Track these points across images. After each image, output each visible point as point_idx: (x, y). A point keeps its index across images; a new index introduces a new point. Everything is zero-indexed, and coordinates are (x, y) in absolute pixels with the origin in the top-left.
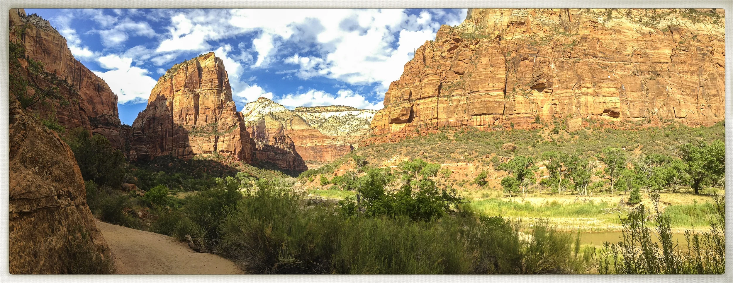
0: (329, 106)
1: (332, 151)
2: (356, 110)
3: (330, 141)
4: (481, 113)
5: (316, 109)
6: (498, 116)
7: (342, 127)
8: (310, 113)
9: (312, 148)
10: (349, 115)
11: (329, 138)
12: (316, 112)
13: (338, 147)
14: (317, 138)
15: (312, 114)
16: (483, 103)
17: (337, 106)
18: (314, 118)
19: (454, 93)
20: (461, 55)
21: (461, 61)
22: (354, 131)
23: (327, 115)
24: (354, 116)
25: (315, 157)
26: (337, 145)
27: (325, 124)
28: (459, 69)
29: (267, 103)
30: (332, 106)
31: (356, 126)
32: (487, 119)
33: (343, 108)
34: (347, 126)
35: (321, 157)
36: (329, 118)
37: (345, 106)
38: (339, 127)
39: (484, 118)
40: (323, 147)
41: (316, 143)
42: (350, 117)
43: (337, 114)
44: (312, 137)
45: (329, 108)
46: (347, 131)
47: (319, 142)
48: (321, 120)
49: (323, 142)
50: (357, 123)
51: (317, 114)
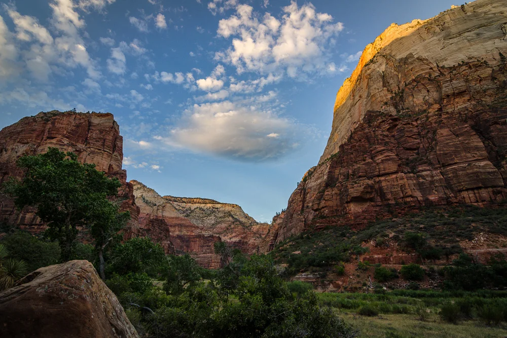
0: (195, 198)
1: (199, 241)
2: (219, 203)
3: (199, 231)
4: (475, 186)
5: (183, 200)
6: (499, 189)
7: (208, 218)
8: (177, 203)
9: (179, 237)
10: (213, 208)
11: (198, 227)
12: (184, 202)
13: (206, 237)
14: (186, 227)
15: (180, 204)
16: (472, 175)
17: (202, 199)
18: (181, 208)
19: (420, 168)
20: (407, 131)
21: (410, 137)
22: (219, 223)
23: (194, 206)
24: (217, 208)
25: (181, 247)
26: (206, 236)
27: (192, 214)
28: (410, 145)
29: (139, 186)
30: (198, 198)
31: (220, 218)
32: (484, 193)
33: (207, 201)
34: (213, 217)
35: (188, 247)
36: (195, 209)
37: (209, 200)
38: (205, 218)
39: (479, 193)
40: (191, 237)
41: (184, 232)
42: (214, 210)
43: (202, 205)
44: (180, 226)
45: (195, 200)
46: (213, 222)
47: (188, 231)
48: (187, 210)
49: (192, 231)
50: (221, 215)
51: (184, 205)
